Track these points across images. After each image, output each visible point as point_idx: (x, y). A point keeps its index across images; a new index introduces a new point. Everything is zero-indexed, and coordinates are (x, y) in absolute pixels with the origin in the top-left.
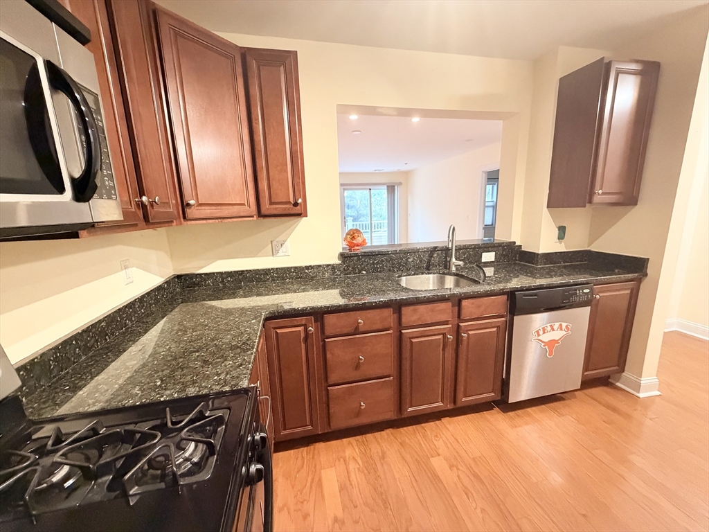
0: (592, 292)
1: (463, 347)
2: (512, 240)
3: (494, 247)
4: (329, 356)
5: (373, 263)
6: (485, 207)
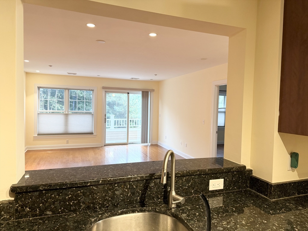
2: (242, 164)
3: (223, 173)
5: (64, 200)
6: (218, 112)
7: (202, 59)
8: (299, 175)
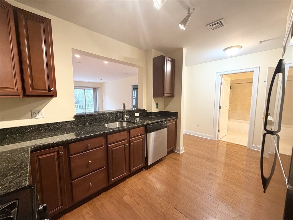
0: (167, 123)
1: (132, 148)
2: (144, 108)
3: (138, 111)
4: (72, 164)
5: (92, 119)
6: (133, 98)
7: (125, 74)
8: (159, 110)
